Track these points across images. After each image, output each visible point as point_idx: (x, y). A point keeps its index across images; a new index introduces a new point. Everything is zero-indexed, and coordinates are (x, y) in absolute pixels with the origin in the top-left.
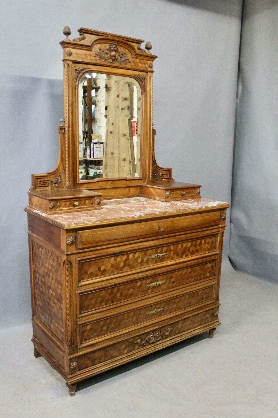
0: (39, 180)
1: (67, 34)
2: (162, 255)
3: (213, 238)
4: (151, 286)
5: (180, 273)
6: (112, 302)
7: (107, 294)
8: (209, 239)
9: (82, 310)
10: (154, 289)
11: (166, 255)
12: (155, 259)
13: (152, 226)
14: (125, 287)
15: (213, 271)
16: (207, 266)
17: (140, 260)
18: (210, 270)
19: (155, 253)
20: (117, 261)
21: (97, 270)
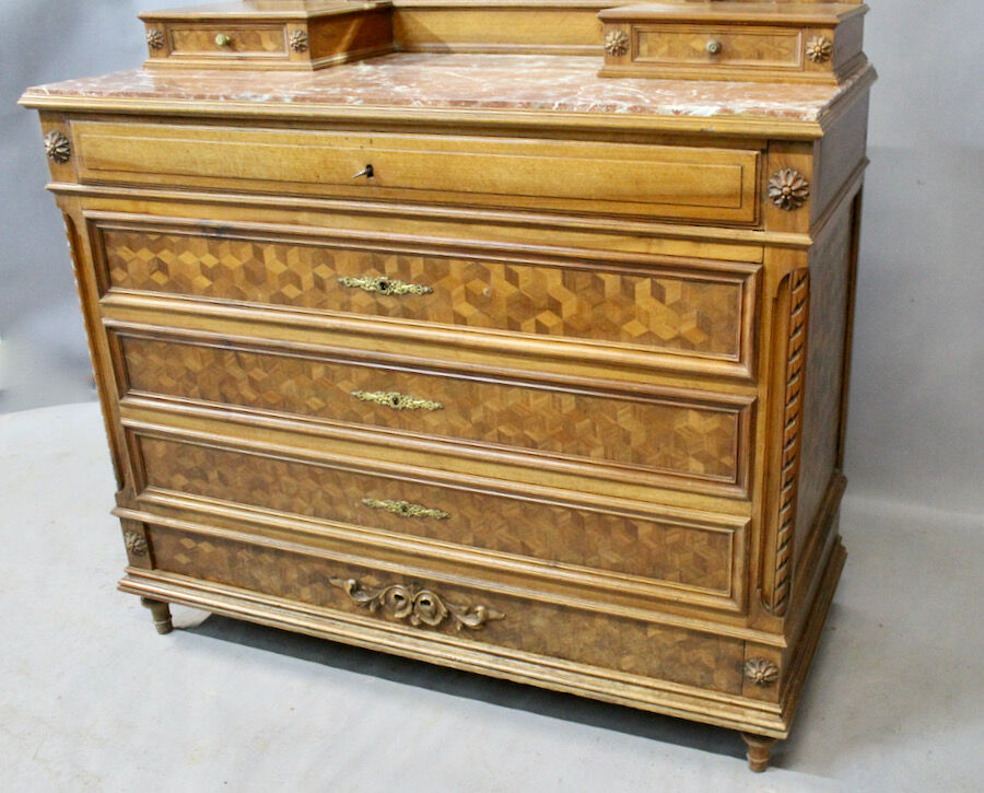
2: (405, 287)
3: (711, 286)
4: (372, 400)
5: (513, 399)
6: (226, 400)
7: (203, 363)
8: (688, 286)
9: (130, 386)
10: (387, 417)
11: (429, 293)
12: (374, 297)
13: (336, 151)
14: (265, 365)
15: (729, 461)
16: (687, 421)
17: (307, 281)
18: (711, 447)
19: (373, 270)
20: (217, 257)
21: (155, 269)
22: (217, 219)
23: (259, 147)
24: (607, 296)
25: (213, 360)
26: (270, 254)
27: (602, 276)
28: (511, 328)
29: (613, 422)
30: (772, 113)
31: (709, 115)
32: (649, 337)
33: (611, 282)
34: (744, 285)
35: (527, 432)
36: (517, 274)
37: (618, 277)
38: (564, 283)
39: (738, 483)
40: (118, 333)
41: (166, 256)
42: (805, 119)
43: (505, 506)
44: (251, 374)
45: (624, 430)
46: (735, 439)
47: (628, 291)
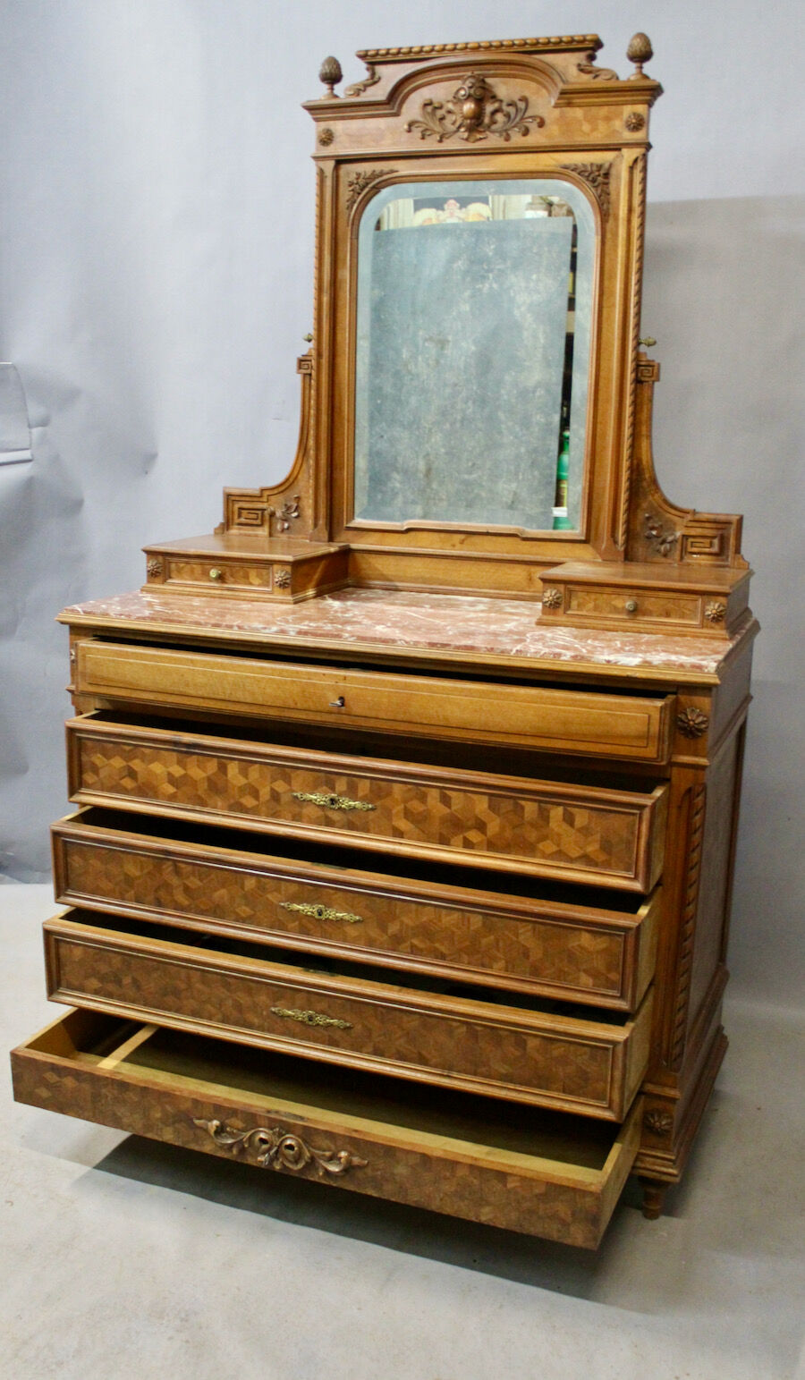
2: (352, 803)
3: (612, 815)
4: (298, 911)
5: (427, 915)
6: (159, 903)
7: (142, 869)
8: (594, 814)
9: (68, 886)
10: (311, 926)
11: (372, 809)
12: (323, 811)
13: (313, 684)
14: (200, 875)
15: (615, 976)
16: (580, 940)
17: (265, 793)
18: (600, 964)
19: (324, 788)
20: (185, 769)
21: (124, 774)
24: (526, 819)
25: (151, 867)
26: (233, 769)
27: (523, 803)
28: (441, 843)
29: (515, 939)
30: (682, 666)
31: (633, 664)
32: (560, 855)
33: (530, 808)
34: (641, 815)
35: (437, 945)
36: (450, 798)
37: (536, 805)
38: (490, 807)
39: (622, 997)
40: (63, 838)
41: (137, 764)
42: (706, 670)
43: (405, 1018)
44: (187, 882)
45: (523, 946)
46: (621, 957)
47: (544, 816)
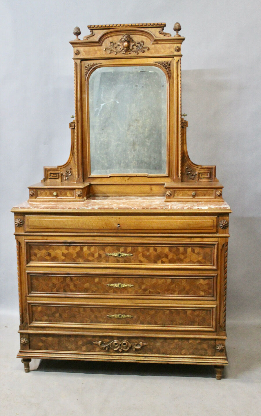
0: (49, 172)
1: (78, 34)
2: (126, 255)
3: (206, 248)
4: (113, 286)
5: (154, 281)
6: (65, 291)
7: (59, 281)
8: (200, 248)
9: (32, 290)
10: (117, 290)
11: (132, 256)
12: (116, 258)
13: (109, 221)
14: (79, 280)
15: (210, 291)
16: (200, 282)
17: (96, 255)
18: (206, 288)
19: (116, 251)
20: (68, 251)
21: (46, 255)
22: (69, 240)
23: (87, 221)
24: (180, 252)
25: (62, 280)
26: (85, 249)
27: (179, 248)
28: (154, 263)
29: (180, 284)
30: (220, 208)
31: (206, 209)
32: (191, 262)
33: (181, 249)
34: (214, 247)
35: (157, 290)
36: (157, 249)
37: (183, 248)
38: (169, 250)
39: (213, 296)
41: (51, 251)
42: (227, 209)
43: (150, 311)
44: (75, 283)
45: (183, 286)
46: (212, 285)
47: (186, 251)
